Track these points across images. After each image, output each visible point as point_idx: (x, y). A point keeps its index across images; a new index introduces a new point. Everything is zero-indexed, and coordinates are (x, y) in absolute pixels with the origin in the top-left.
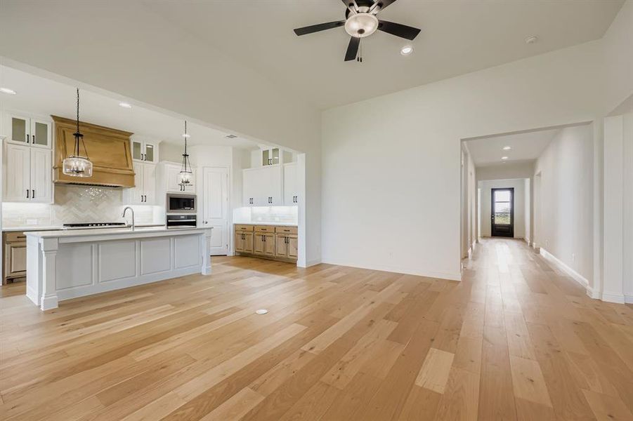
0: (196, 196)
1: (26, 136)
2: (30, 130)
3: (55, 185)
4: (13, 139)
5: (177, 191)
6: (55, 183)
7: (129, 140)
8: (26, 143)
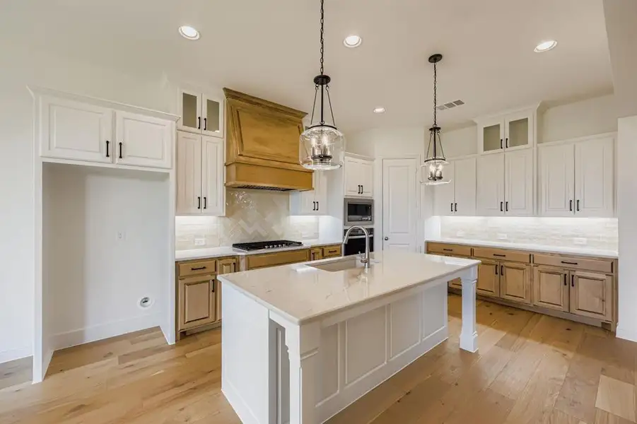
0: (373, 200)
1: (198, 120)
2: (202, 111)
3: (227, 190)
4: (184, 124)
5: (354, 195)
6: (227, 187)
7: (301, 123)
8: (196, 130)
